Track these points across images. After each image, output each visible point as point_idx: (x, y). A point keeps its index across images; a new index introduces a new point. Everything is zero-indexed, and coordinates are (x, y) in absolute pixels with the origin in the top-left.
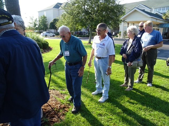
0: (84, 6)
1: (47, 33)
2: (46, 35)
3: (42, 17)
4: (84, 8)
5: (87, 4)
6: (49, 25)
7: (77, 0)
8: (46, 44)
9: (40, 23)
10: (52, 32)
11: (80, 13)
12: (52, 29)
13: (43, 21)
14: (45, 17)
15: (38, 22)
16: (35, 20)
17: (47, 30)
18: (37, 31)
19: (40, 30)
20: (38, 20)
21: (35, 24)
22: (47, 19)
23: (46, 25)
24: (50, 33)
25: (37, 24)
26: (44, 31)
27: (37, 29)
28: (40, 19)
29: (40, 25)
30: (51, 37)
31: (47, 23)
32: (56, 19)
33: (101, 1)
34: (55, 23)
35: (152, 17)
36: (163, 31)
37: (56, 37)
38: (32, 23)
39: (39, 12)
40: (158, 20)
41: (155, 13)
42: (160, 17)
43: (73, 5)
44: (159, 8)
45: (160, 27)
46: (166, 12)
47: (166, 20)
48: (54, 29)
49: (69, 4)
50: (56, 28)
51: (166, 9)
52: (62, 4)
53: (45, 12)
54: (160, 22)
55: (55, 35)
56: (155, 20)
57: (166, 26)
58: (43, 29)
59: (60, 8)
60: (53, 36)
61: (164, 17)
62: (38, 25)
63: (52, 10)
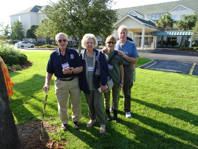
0: (71, 11)
1: (23, 43)
2: (23, 46)
3: (15, 23)
4: (71, 13)
5: (73, 8)
7: (61, 3)
8: (23, 58)
9: (13, 30)
10: (30, 42)
11: (66, 19)
12: (30, 38)
13: (17, 28)
14: (19, 23)
15: (11, 29)
16: (6, 27)
17: (23, 39)
18: (9, 41)
19: (13, 39)
20: (10, 26)
21: (6, 32)
22: (22, 25)
23: (22, 33)
24: (28, 43)
25: (10, 31)
26: (19, 40)
27: (9, 38)
28: (13, 25)
29: (13, 33)
30: (29, 48)
31: (23, 30)
32: (35, 26)
33: (90, 5)
34: (34, 31)
35: (145, 25)
36: (157, 40)
37: (36, 48)
38: (3, 31)
39: (11, 16)
40: (151, 28)
41: (147, 20)
42: (154, 25)
43: (56, 9)
45: (153, 35)
46: (159, 19)
47: (159, 27)
48: (32, 38)
49: (52, 7)
50: (36, 37)
51: (159, 16)
52: (42, 7)
53: (19, 17)
54: (153, 29)
55: (34, 46)
56: (148, 28)
57: (160, 35)
58: (18, 39)
59: (40, 12)
60: (32, 47)
61: (157, 25)
62: (10, 33)
63: (29, 15)
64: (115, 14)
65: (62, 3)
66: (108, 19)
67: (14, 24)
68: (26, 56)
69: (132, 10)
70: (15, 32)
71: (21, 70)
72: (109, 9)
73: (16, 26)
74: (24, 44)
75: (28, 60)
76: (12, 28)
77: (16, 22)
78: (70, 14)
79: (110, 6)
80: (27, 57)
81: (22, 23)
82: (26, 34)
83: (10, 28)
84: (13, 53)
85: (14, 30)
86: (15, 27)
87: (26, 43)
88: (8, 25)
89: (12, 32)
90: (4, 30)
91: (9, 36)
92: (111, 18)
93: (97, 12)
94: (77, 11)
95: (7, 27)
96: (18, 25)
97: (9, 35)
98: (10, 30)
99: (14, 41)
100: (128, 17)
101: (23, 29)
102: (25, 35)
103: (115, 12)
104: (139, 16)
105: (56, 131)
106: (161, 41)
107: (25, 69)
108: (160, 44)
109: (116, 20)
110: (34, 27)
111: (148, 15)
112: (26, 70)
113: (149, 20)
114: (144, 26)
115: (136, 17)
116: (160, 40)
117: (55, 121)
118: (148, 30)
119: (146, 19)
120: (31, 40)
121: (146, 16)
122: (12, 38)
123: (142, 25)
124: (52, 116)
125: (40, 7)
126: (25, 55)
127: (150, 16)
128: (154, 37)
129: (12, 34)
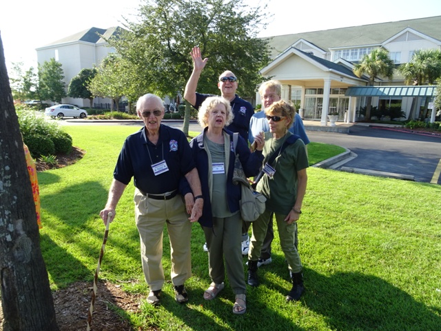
0: (169, 40)
1: (63, 107)
2: (61, 113)
3: (47, 64)
4: (169, 45)
5: (174, 34)
6: (67, 86)
7: (148, 24)
8: (64, 140)
9: (42, 80)
10: (77, 106)
11: (157, 58)
12: (78, 97)
13: (50, 74)
14: (56, 65)
15: (37, 78)
16: (27, 72)
17: (62, 99)
18: (32, 102)
19: (42, 99)
20: (36, 71)
21: (26, 83)
22: (61, 70)
23: (61, 86)
24: (72, 108)
25: (35, 82)
26: (54, 101)
27: (32, 96)
28: (43, 69)
29: (42, 86)
30: (75, 118)
31: (63, 81)
32: (89, 71)
33: (211, 29)
34: (88, 82)
35: (331, 72)
36: (357, 105)
37: (90, 119)
38: (19, 80)
39: (38, 50)
40: (344, 79)
41: (336, 62)
42: (350, 72)
43: (137, 36)
44: (344, 50)
45: (349, 95)
46: (361, 60)
47: (362, 78)
48: (82, 97)
49: (128, 32)
50: (91, 94)
51: (361, 53)
52: (105, 30)
53: (57, 51)
54: (348, 82)
55: (87, 114)
56: (338, 79)
57: (363, 94)
58: (52, 98)
59: (100, 41)
60: (81, 117)
61: (357, 72)
62: (35, 85)
63: (77, 47)
64: (264, 48)
65: (151, 23)
66: (249, 59)
67: (44, 67)
68: (69, 137)
69: (301, 40)
70: (47, 84)
71: (57, 167)
72: (252, 38)
73: (49, 71)
74: (65, 111)
75: (74, 145)
76: (40, 74)
77: (50, 62)
78: (167, 47)
79: (254, 31)
80: (71, 138)
81: (61, 65)
82: (69, 88)
83: (35, 75)
84: (41, 131)
85: (44, 79)
86: (46, 74)
87: (68, 107)
88: (31, 69)
89: (41, 83)
90: (23, 79)
91: (33, 93)
92: (257, 56)
93: (226, 44)
94: (182, 42)
95: (30, 72)
96: (54, 68)
97: (33, 89)
98: (35, 80)
99: (44, 102)
100: (294, 55)
101: (63, 77)
102: (68, 90)
103: (266, 43)
104: (318, 53)
105: (137, 306)
106: (365, 108)
107: (67, 165)
108: (365, 115)
109: (266, 61)
110: (88, 75)
111: (336, 51)
112: (69, 167)
113: (340, 62)
114: (329, 74)
115: (310, 55)
116: (364, 106)
117: (133, 284)
118: (337, 82)
119: (333, 58)
120: (80, 101)
121: (332, 53)
122: (39, 96)
123: (323, 71)
124: (126, 272)
125: (103, 31)
126: (67, 134)
127: (342, 52)
128: (350, 97)
129: (40, 89)
